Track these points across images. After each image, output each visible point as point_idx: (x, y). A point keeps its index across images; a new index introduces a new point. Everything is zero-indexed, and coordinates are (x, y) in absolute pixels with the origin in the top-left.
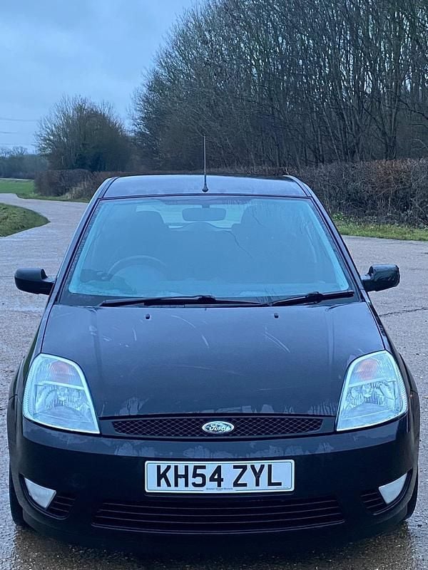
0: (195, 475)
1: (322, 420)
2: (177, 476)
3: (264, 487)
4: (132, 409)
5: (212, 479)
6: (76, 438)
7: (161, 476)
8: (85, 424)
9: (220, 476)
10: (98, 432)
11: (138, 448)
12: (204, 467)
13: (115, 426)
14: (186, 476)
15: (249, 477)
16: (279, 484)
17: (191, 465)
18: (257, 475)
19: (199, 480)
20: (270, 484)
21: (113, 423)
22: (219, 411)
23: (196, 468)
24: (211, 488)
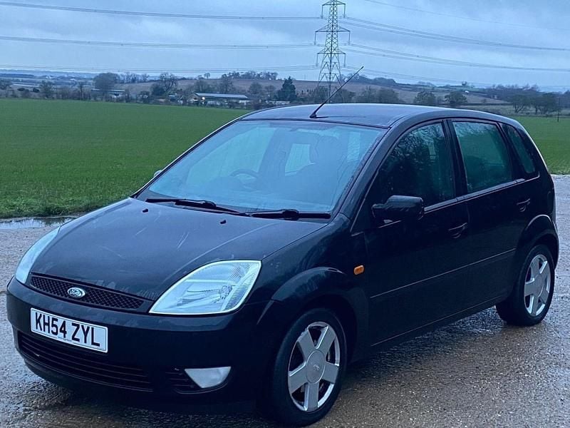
0: (53, 325)
1: (142, 302)
2: (44, 323)
3: (89, 346)
5: (61, 330)
8: (21, 279)
9: (65, 329)
12: (57, 320)
14: (48, 324)
15: (80, 335)
16: (98, 345)
17: (51, 316)
18: (86, 334)
19: (55, 330)
20: (93, 343)
23: (53, 319)
24: (60, 337)
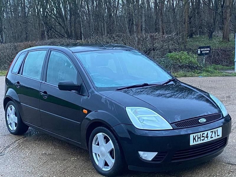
0: (202, 137)
2: (198, 138)
3: (216, 137)
4: (178, 119)
5: (206, 137)
6: (165, 132)
7: (194, 139)
9: (208, 136)
10: (172, 128)
11: (186, 131)
12: (204, 134)
13: (176, 125)
14: (200, 138)
15: (213, 135)
17: (201, 133)
18: (215, 133)
19: (203, 138)
20: (218, 136)
21: (175, 124)
22: (200, 115)
23: (203, 134)
24: (206, 140)
